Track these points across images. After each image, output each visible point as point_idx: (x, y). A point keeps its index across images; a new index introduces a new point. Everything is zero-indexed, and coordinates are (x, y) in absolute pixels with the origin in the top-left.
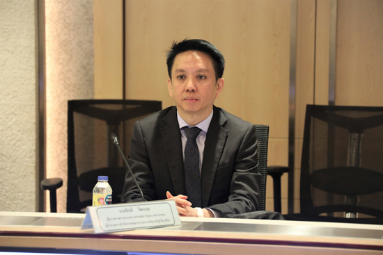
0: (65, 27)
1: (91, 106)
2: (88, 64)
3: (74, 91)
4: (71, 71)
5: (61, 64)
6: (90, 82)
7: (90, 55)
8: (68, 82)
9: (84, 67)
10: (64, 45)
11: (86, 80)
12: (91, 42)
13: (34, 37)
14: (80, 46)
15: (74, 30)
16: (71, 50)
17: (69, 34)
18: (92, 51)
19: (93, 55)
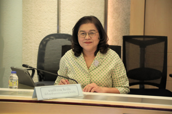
0: (117, 2)
1: (133, 38)
2: (127, 18)
3: (120, 31)
4: (119, 22)
5: (114, 18)
6: (128, 27)
7: (128, 14)
8: (117, 27)
9: (125, 20)
10: (116, 10)
11: (126, 26)
12: (129, 8)
13: (104, 6)
14: (123, 10)
15: (121, 3)
16: (119, 12)
17: (119, 5)
18: (129, 13)
19: (130, 15)
